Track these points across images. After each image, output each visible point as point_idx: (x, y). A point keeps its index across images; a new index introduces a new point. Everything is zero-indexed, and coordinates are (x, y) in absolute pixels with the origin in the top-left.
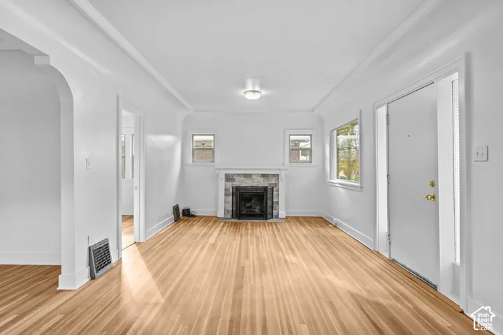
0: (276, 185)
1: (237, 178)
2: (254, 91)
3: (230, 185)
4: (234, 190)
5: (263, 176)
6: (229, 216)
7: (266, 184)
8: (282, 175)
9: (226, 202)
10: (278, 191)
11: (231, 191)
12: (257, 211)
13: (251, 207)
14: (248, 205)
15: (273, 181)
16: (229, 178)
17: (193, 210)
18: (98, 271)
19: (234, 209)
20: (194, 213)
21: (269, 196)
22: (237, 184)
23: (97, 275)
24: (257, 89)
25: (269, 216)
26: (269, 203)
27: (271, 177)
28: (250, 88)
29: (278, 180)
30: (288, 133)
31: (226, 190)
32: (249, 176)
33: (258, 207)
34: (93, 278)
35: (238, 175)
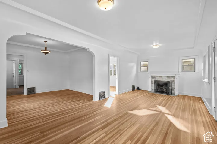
0: (174, 81)
1: (156, 77)
2: (156, 45)
3: (153, 80)
4: (155, 82)
5: (167, 77)
6: (153, 91)
7: (169, 80)
8: (177, 77)
9: (151, 86)
10: (174, 83)
11: (154, 82)
12: (165, 90)
13: (162, 89)
14: (161, 88)
15: (172, 79)
16: (153, 77)
17: (141, 88)
18: (101, 98)
19: (155, 89)
20: (140, 89)
21: (170, 85)
22: (156, 79)
23: (101, 99)
24: (157, 44)
25: (170, 93)
26: (170, 88)
27: (171, 77)
28: (154, 44)
29: (175, 78)
30: (181, 59)
31: (151, 82)
32: (161, 77)
33: (165, 89)
34: (100, 100)
35: (157, 76)
